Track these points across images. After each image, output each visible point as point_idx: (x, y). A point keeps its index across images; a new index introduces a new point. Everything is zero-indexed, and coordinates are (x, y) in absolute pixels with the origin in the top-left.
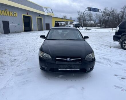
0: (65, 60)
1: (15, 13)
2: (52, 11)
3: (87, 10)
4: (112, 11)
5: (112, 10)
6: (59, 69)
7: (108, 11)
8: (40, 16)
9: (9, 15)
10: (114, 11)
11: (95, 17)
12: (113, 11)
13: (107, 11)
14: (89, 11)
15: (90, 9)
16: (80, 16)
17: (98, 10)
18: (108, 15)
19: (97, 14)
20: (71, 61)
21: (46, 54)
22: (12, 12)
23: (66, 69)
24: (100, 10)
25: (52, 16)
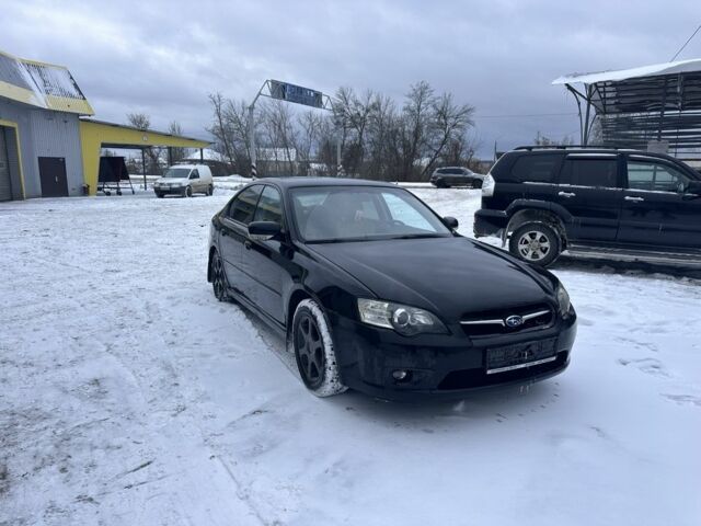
0: (499, 325)
2: (76, 86)
3: (267, 90)
4: (373, 106)
5: (373, 100)
6: (489, 372)
7: (357, 104)
10: (379, 104)
11: (303, 131)
12: (376, 107)
13: (350, 102)
14: (278, 98)
15: (281, 90)
16: (224, 121)
17: (315, 99)
18: (357, 121)
19: (309, 117)
20: (521, 325)
21: (403, 310)
23: (512, 364)
24: (324, 99)
25: (78, 115)
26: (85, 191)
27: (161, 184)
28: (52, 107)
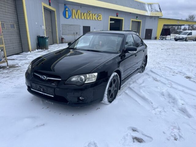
1: (99, 15)
2: (160, 8)
6: (32, 89)
8: (137, 17)
9: (91, 19)
22: (96, 15)
25: (159, 17)
26: (156, 38)
27: (177, 37)
28: (151, 15)
